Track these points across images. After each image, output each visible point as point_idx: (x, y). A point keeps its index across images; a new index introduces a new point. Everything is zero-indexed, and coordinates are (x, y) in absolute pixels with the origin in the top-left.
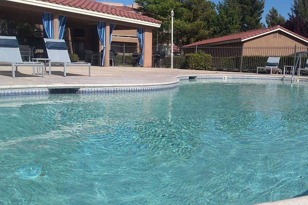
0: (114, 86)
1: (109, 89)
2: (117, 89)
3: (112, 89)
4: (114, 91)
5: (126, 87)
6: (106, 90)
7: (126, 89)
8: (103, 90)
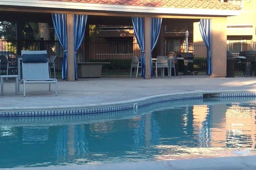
0: (14, 109)
1: (9, 112)
2: (18, 112)
3: (13, 113)
4: (15, 114)
5: (30, 110)
6: (6, 113)
7: (30, 112)
8: (2, 114)
